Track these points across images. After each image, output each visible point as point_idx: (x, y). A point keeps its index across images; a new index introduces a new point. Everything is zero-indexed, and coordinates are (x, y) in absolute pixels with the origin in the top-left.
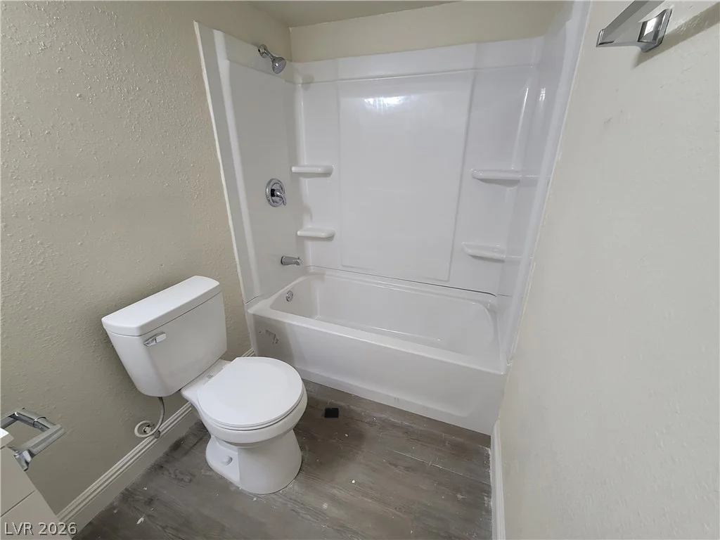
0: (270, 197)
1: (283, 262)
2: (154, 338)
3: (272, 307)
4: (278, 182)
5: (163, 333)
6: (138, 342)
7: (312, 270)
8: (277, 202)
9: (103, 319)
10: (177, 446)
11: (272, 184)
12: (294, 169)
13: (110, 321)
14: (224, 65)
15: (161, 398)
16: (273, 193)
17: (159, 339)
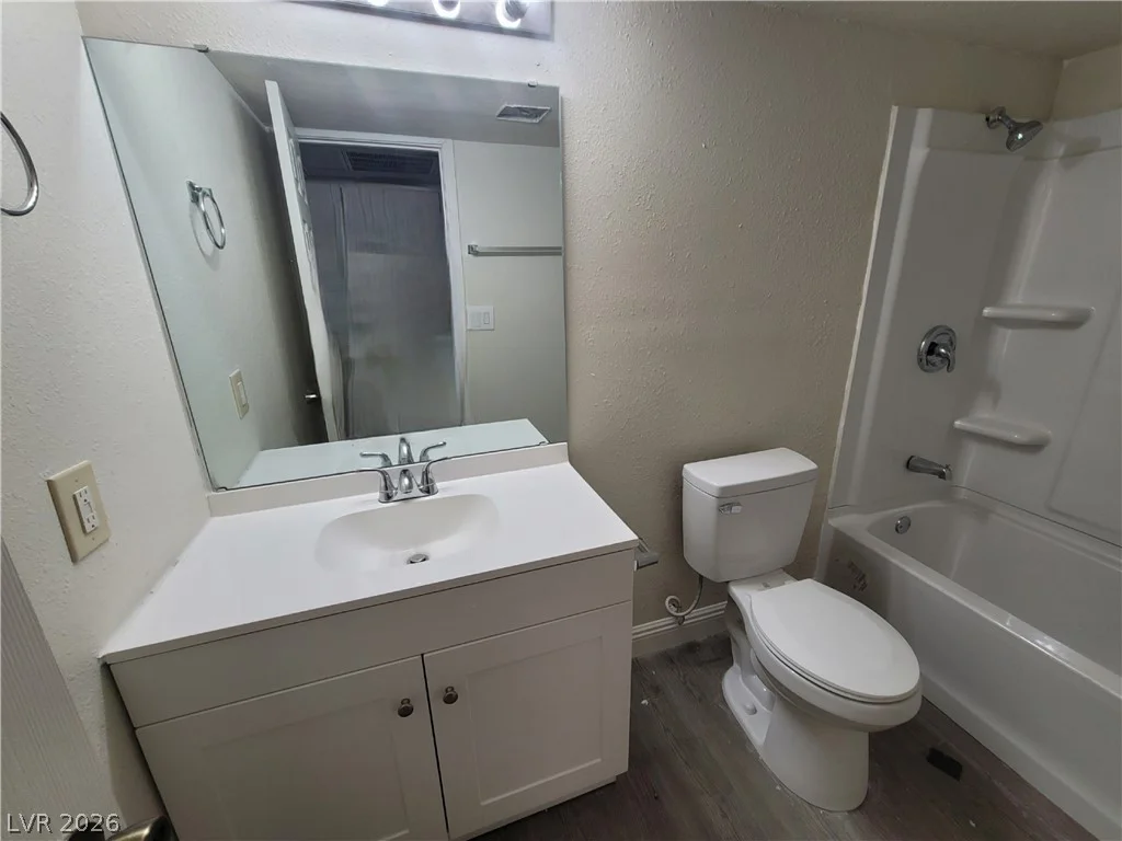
0: (924, 355)
1: (910, 465)
2: (730, 505)
3: (871, 530)
4: (948, 331)
5: (739, 504)
6: (713, 502)
7: (963, 494)
8: (934, 365)
9: (686, 466)
10: (691, 648)
11: (935, 334)
12: (987, 311)
13: (692, 470)
14: (918, 155)
15: (701, 577)
16: (932, 349)
17: (736, 509)
